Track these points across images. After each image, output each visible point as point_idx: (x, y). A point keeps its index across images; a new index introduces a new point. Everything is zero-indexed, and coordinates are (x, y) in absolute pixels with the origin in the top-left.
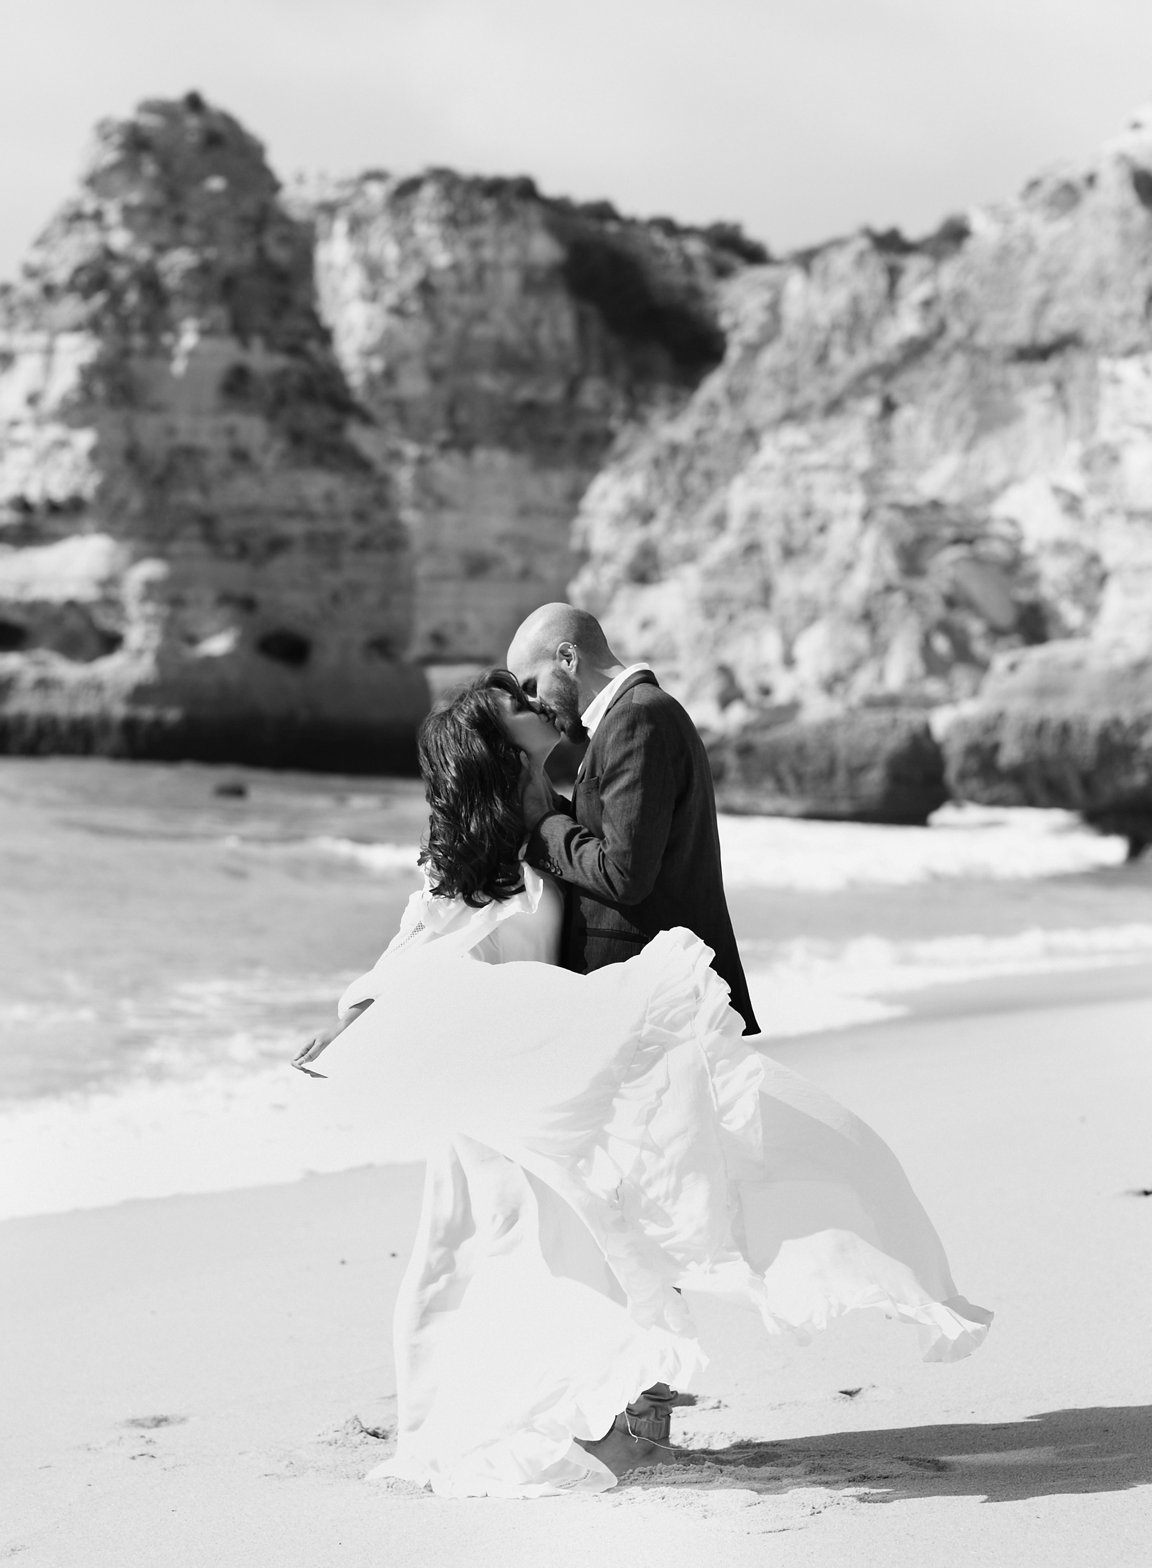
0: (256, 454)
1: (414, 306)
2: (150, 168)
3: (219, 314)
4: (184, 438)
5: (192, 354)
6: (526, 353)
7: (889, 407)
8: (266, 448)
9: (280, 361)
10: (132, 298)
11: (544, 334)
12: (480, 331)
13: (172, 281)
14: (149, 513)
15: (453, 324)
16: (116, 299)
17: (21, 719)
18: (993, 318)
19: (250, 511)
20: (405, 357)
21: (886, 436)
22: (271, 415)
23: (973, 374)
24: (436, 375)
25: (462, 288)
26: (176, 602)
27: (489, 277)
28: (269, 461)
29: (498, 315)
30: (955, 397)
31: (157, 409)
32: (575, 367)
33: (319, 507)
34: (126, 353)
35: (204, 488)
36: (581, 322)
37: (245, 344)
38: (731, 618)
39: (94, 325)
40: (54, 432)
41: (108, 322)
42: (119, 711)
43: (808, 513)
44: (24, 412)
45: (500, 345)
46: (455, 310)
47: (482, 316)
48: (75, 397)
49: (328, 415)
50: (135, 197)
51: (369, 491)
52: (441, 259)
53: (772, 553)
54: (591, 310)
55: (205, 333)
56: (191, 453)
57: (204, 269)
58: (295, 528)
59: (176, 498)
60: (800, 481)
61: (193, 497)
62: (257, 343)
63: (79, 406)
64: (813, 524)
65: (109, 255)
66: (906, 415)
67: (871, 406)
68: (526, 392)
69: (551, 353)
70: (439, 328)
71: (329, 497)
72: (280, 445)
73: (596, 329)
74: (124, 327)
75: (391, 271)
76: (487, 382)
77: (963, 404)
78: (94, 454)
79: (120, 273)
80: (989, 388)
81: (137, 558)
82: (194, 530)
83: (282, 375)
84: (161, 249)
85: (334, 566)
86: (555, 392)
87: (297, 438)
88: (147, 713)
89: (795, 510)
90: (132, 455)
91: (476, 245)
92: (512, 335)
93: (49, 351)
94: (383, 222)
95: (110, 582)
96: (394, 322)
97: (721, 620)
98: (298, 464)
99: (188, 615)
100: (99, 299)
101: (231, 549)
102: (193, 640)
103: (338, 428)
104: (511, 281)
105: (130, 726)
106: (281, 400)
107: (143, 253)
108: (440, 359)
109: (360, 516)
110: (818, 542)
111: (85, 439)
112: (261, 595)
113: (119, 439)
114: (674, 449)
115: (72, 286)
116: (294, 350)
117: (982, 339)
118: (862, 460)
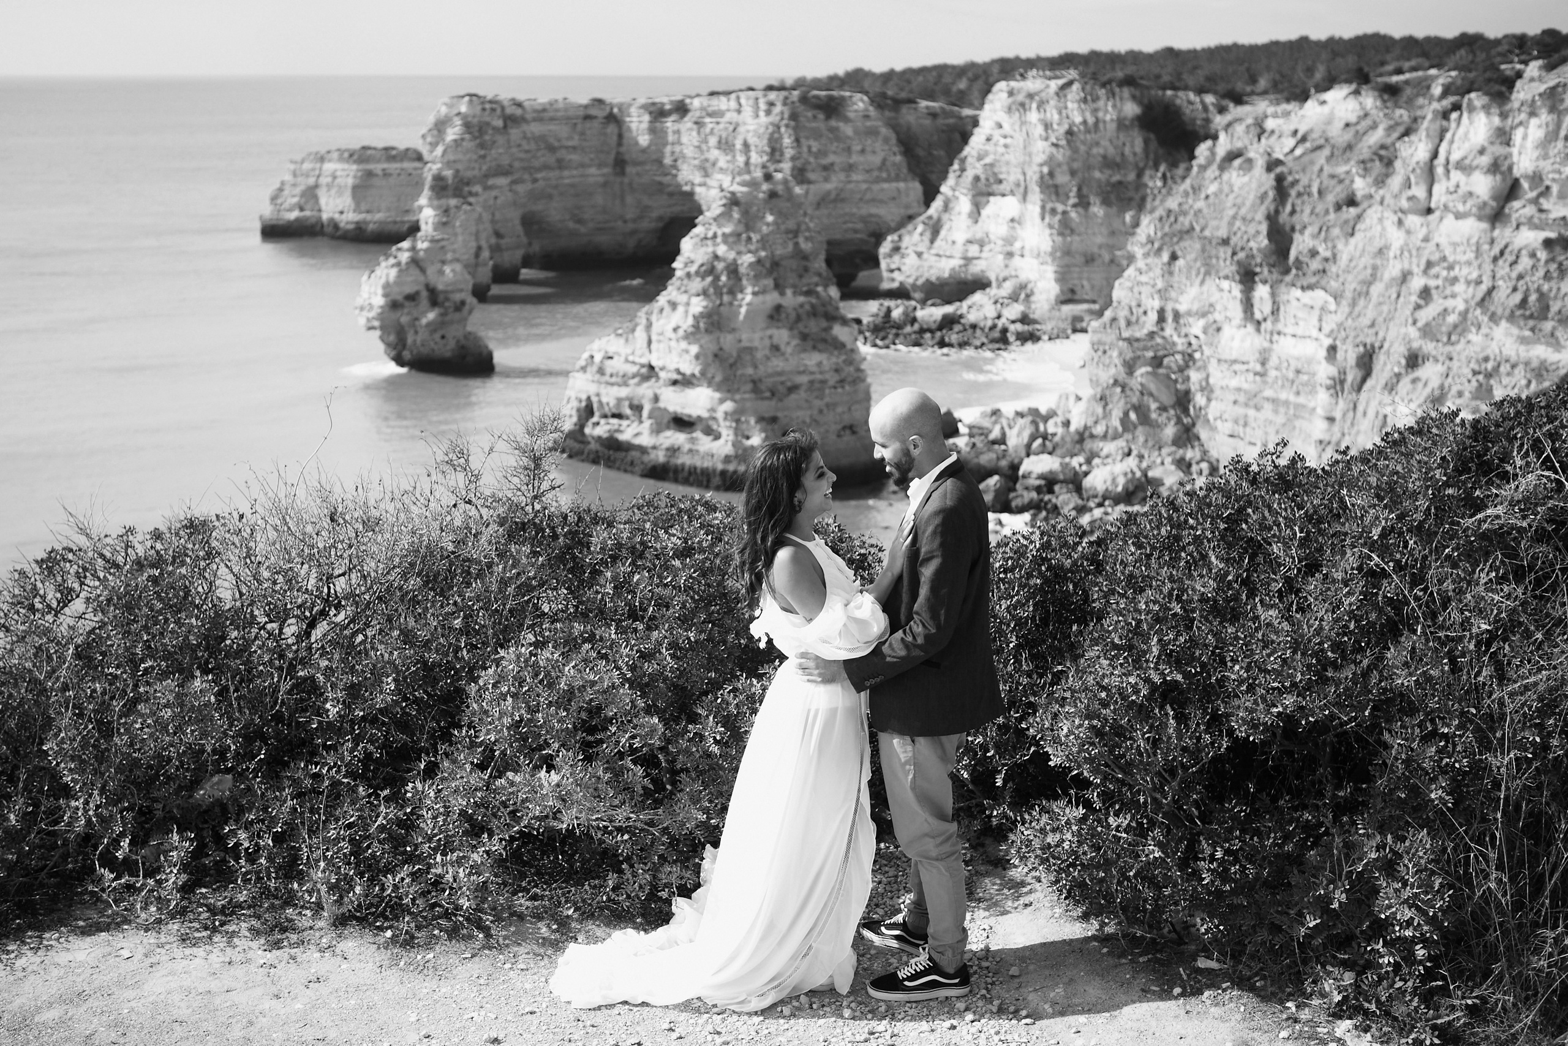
0: (783, 347)
1: (1063, 142)
2: (736, 215)
3: (769, 282)
4: (745, 344)
5: (748, 304)
6: (1118, 159)
7: (1174, 257)
8: (788, 343)
9: (801, 299)
10: (724, 278)
11: (1127, 150)
12: (1095, 151)
13: (743, 270)
14: (726, 380)
15: (1083, 148)
16: (717, 278)
17: (683, 465)
18: (1213, 223)
19: (780, 374)
20: (1059, 165)
21: (1171, 273)
22: (791, 329)
23: (1203, 250)
24: (1073, 173)
25: (1088, 131)
26: (738, 421)
27: (1101, 125)
28: (789, 350)
29: (1105, 143)
30: (1196, 260)
31: (734, 330)
32: (1141, 165)
33: (814, 369)
34: (721, 305)
35: (756, 367)
36: (1146, 142)
37: (782, 294)
38: (1105, 352)
39: (704, 293)
40: (684, 345)
41: (711, 290)
42: (720, 467)
43: (1139, 306)
44: (673, 336)
45: (1105, 157)
46: (1084, 143)
47: (1097, 144)
48: (691, 330)
49: (824, 324)
50: (728, 230)
51: (843, 357)
52: (1078, 119)
53: (1122, 323)
54: (1152, 136)
55: (754, 294)
56: (750, 350)
57: (759, 261)
58: (803, 379)
59: (739, 372)
60: (1136, 290)
61: (750, 371)
62: (789, 292)
63: (692, 334)
64: (1141, 310)
65: (716, 257)
66: (1180, 263)
67: (1165, 256)
68: (1116, 178)
69: (1131, 158)
70: (1075, 151)
71: (820, 364)
72: (795, 342)
73: (1154, 145)
74: (719, 293)
75: (1055, 126)
76: (1097, 174)
77: (1198, 264)
78: (697, 357)
79: (720, 266)
80: (1210, 257)
81: (722, 401)
82: (749, 386)
83: (802, 306)
84: (739, 253)
85: (821, 397)
86: (1132, 176)
87: (804, 337)
88: (731, 468)
89: (1134, 304)
90: (718, 356)
91: (1095, 111)
92: (1111, 151)
93: (688, 304)
94: (1052, 103)
95: (713, 410)
96: (1054, 150)
97: (1100, 353)
98: (805, 350)
99: (744, 426)
100: (709, 279)
101: (768, 394)
102: (748, 438)
103: (828, 329)
104: (1111, 127)
105: (723, 473)
106: (799, 319)
107: (732, 255)
108: (1076, 165)
109: (837, 371)
110: (1143, 318)
111: (694, 349)
112: (779, 414)
113: (713, 347)
114: (1169, 212)
115: (697, 273)
116: (808, 293)
117: (1207, 233)
118: (1160, 284)
